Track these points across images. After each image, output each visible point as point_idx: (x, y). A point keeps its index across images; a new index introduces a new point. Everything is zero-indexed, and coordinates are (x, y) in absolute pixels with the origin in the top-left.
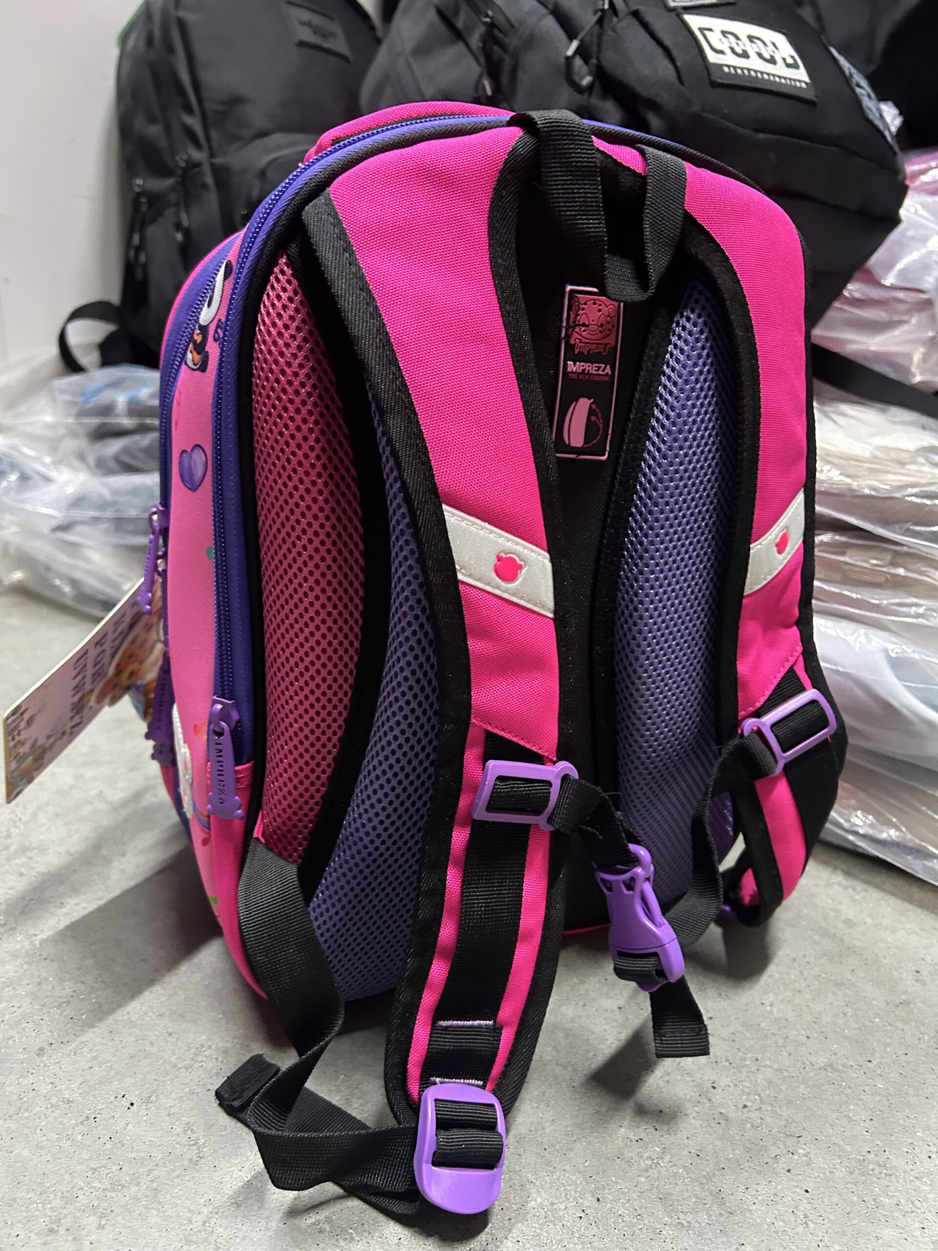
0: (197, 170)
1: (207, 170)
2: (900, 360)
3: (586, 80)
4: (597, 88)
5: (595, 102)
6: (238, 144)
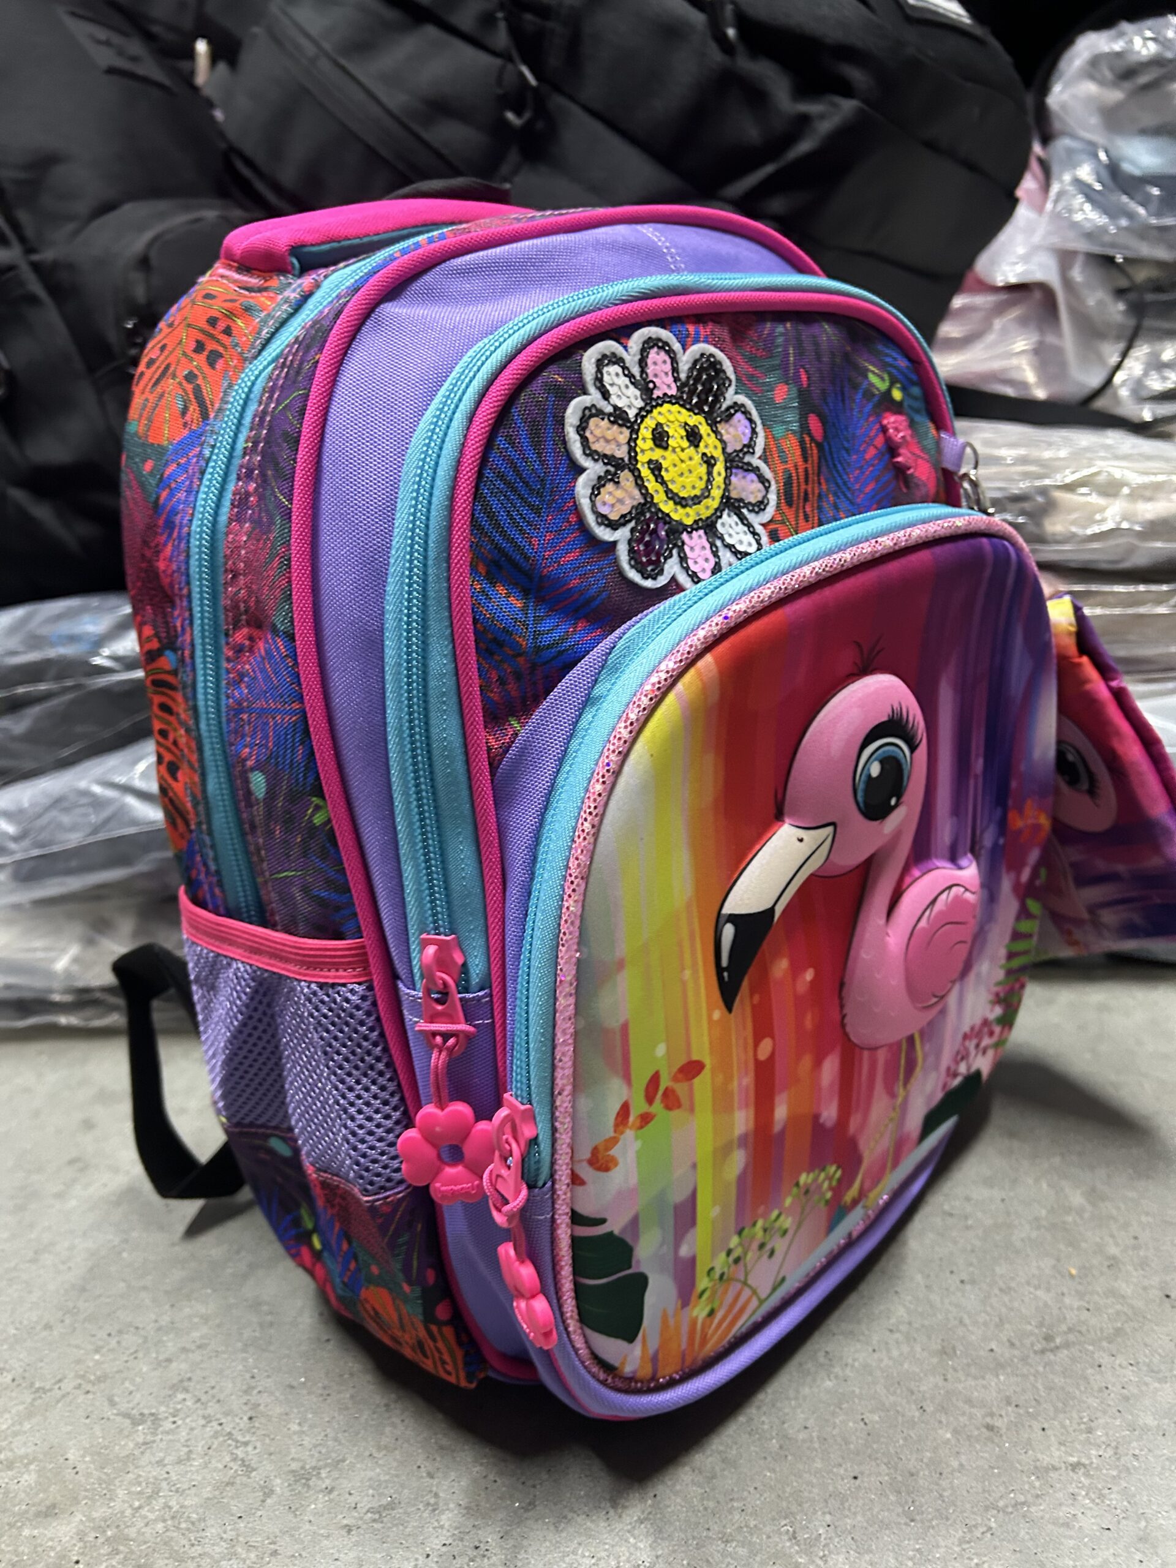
2: (1015, 375)
3: (731, 32)
4: (740, 49)
5: (746, 65)
6: (71, 227)
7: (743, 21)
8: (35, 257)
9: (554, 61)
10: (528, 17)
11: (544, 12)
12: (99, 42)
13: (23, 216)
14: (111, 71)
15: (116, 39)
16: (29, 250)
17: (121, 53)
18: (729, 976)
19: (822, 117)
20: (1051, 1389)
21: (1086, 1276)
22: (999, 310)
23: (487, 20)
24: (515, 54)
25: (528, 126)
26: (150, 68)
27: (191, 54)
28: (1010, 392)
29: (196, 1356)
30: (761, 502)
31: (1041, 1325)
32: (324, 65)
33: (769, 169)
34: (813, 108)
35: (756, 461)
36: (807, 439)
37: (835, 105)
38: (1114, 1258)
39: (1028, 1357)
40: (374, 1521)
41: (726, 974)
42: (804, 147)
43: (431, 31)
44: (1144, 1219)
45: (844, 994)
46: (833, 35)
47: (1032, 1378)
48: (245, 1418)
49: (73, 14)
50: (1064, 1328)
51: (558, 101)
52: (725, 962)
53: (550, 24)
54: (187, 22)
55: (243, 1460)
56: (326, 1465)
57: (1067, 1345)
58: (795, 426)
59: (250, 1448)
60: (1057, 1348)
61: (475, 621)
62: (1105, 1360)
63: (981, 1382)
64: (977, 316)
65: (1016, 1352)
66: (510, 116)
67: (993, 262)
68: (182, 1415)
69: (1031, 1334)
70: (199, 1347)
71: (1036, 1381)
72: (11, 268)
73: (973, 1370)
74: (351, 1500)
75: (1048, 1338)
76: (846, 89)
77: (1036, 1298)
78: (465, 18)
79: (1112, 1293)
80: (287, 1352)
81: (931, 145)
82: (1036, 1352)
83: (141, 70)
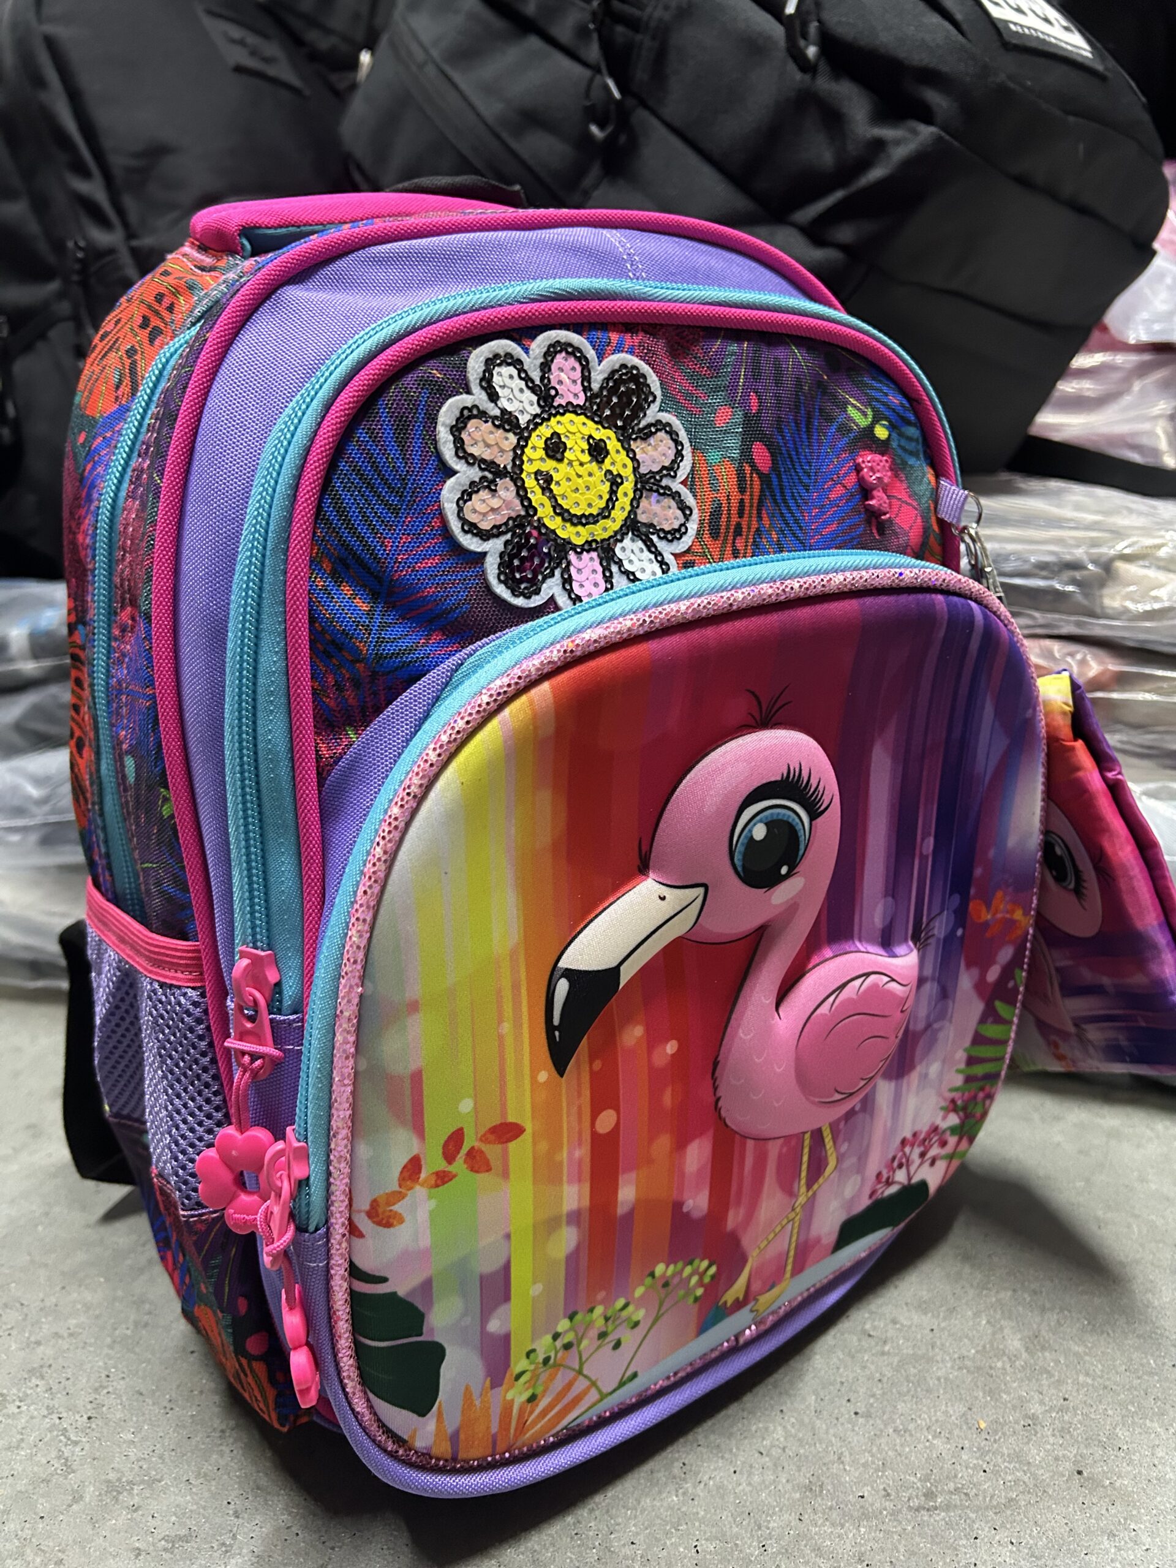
0: (108, 259)
1: (125, 259)
2: (1145, 441)
3: (812, 51)
4: (823, 67)
5: (824, 84)
6: (174, 215)
7: (829, 42)
8: (135, 243)
9: (641, 74)
10: (620, 29)
11: (634, 25)
12: (233, 41)
13: (129, 202)
14: (239, 69)
15: (252, 39)
16: (130, 235)
17: (253, 53)
18: (560, 1036)
19: (897, 142)
20: (913, 1553)
21: (996, 1432)
22: (1142, 370)
23: (582, 32)
24: (604, 70)
25: (611, 140)
26: (284, 71)
27: (355, 64)
28: (1136, 457)
29: (64, 1344)
30: (679, 530)
31: (926, 1478)
32: (431, 70)
33: (839, 194)
34: (887, 133)
35: (676, 486)
36: (748, 469)
37: (915, 132)
38: (1033, 1417)
39: (900, 1511)
40: (165, 1550)
41: (557, 1033)
42: (876, 173)
43: (534, 42)
44: (1081, 1378)
45: (717, 1074)
46: (921, 58)
47: (896, 1537)
48: (85, 1417)
49: (211, 13)
50: (951, 1486)
51: (641, 115)
52: (556, 1021)
53: (639, 37)
54: (360, 36)
55: (67, 1460)
56: (143, 1482)
57: (948, 1507)
58: (735, 454)
59: (78, 1449)
60: (936, 1508)
61: (312, 620)
62: (985, 1532)
63: (839, 1530)
64: (1116, 376)
65: (889, 1505)
66: (594, 129)
67: (1128, 319)
68: (29, 1401)
69: (912, 1485)
70: (71, 1335)
71: (899, 1541)
72: (111, 251)
73: (834, 1515)
74: (152, 1523)
75: (930, 1495)
76: (926, 115)
77: (932, 1447)
78: (564, 30)
79: (1018, 1457)
80: (150, 1356)
81: (1024, 181)
82: (910, 1508)
83: (272, 71)
